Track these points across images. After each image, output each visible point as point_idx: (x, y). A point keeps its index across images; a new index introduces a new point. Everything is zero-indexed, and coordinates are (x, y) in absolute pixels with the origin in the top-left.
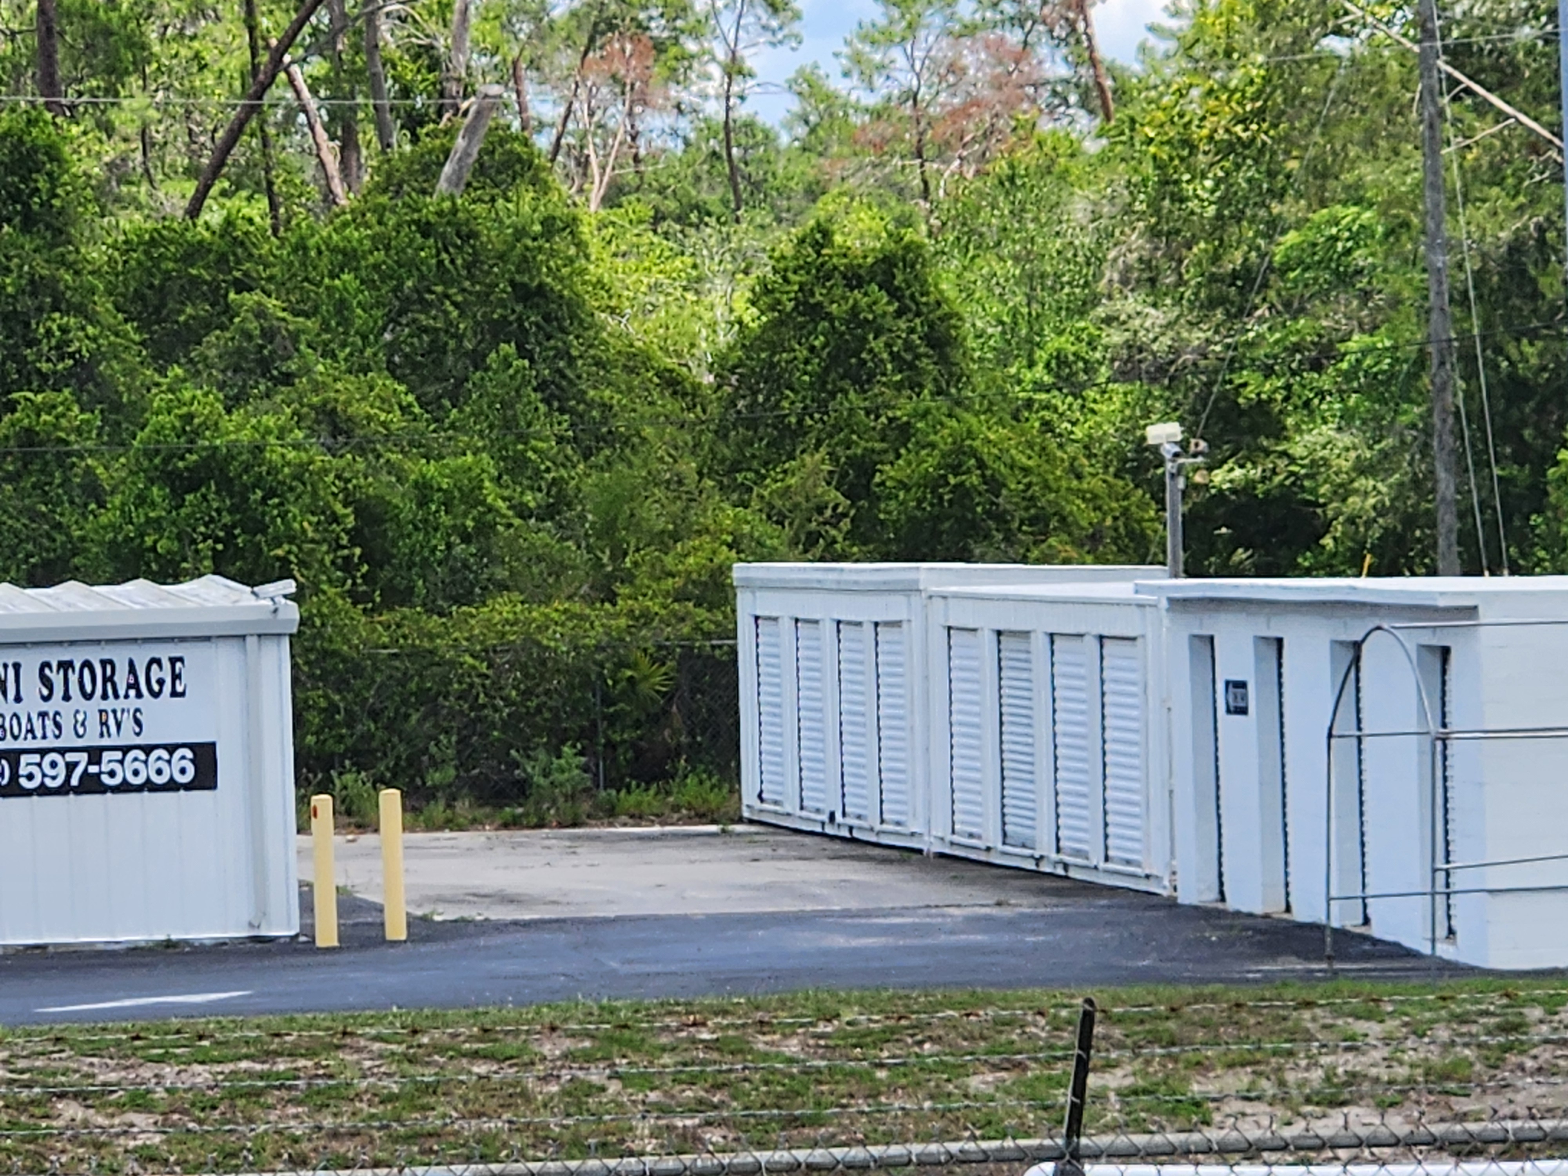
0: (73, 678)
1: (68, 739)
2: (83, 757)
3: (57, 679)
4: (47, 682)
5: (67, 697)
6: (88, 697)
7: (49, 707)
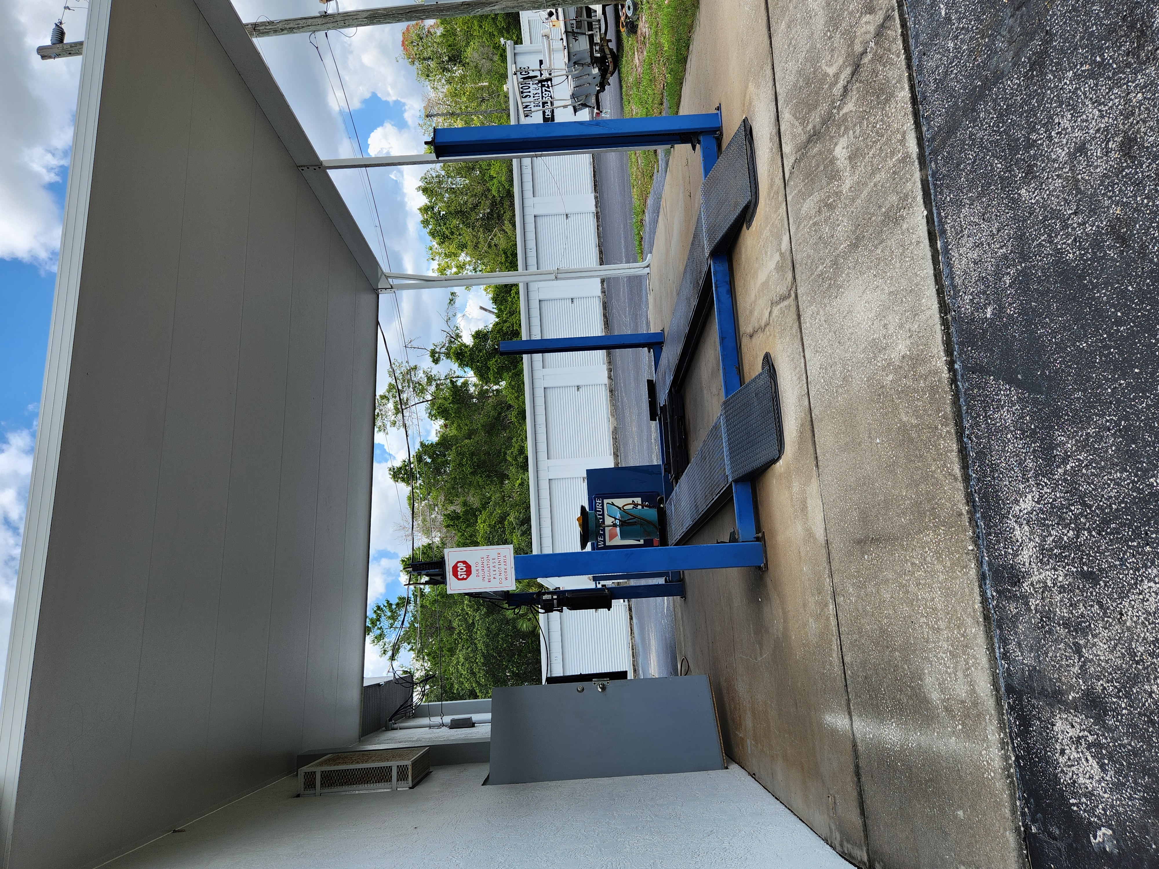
0: (525, 91)
1: (540, 91)
2: (544, 88)
3: (525, 94)
4: (526, 96)
5: (530, 92)
6: (529, 87)
7: (532, 96)
